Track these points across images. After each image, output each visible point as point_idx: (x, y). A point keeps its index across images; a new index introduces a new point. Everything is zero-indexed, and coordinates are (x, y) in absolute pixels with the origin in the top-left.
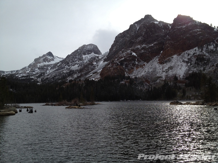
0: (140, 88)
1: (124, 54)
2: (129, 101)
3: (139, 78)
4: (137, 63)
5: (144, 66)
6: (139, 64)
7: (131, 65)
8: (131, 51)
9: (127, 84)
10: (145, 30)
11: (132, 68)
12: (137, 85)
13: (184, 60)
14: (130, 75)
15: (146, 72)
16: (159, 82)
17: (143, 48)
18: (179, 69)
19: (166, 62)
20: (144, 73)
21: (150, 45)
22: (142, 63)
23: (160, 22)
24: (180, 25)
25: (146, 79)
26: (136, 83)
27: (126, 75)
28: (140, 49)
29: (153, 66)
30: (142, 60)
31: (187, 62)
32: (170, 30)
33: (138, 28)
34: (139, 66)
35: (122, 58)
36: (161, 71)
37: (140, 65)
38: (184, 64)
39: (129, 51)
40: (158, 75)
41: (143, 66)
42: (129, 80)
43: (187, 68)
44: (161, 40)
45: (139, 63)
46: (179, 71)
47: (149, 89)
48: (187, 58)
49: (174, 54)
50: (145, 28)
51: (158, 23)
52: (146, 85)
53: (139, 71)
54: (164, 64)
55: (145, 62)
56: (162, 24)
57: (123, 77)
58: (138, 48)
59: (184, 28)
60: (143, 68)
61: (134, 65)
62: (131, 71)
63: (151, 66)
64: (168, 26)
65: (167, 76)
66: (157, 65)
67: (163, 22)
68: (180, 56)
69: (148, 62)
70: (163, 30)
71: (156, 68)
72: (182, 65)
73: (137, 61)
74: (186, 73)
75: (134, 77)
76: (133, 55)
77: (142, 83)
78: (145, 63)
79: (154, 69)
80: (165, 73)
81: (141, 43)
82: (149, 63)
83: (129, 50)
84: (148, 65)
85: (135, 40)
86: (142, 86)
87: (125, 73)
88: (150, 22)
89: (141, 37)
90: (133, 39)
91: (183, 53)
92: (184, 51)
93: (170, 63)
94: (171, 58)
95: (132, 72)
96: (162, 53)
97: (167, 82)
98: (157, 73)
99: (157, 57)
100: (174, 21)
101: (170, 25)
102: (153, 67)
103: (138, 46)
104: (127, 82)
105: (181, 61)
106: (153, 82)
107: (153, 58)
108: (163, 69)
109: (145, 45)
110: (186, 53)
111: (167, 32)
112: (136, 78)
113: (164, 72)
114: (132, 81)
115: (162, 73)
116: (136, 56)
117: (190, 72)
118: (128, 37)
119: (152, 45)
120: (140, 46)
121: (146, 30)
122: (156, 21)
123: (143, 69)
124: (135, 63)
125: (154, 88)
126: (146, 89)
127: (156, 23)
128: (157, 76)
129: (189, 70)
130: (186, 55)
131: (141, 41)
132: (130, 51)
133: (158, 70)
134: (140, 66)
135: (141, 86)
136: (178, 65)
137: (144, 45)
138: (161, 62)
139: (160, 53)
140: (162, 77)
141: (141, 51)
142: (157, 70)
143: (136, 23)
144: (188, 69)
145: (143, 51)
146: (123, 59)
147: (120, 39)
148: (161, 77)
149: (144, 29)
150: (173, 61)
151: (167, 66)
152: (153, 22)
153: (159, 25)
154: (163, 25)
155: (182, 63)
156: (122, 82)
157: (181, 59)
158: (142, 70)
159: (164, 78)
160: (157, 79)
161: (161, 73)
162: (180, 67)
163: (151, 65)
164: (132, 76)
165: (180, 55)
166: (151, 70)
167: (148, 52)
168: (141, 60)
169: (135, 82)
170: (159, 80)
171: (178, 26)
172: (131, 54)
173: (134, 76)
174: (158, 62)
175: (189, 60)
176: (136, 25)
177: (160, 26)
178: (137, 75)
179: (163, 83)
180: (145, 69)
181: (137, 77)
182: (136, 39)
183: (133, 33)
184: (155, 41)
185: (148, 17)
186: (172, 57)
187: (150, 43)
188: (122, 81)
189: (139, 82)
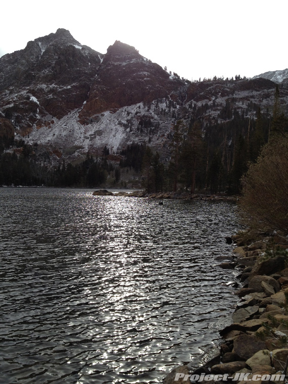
0: (42, 165)
1: (15, 96)
2: (20, 186)
3: (42, 146)
4: (38, 117)
5: (51, 125)
6: (43, 119)
7: (26, 120)
8: (27, 93)
9: (18, 155)
10: (57, 57)
11: (29, 126)
12: (38, 159)
13: (120, 121)
14: (24, 139)
15: (55, 136)
16: (78, 156)
17: (52, 91)
18: (111, 136)
19: (91, 122)
20: (52, 137)
21: (65, 88)
22: (48, 118)
23: (85, 48)
24: (118, 60)
25: (55, 148)
26: (35, 155)
27: (17, 138)
28: (46, 90)
29: (69, 126)
30: (48, 111)
31: (126, 126)
32: (100, 66)
33: (43, 51)
34: (42, 122)
35: (9, 103)
36: (83, 136)
37: (45, 121)
38: (121, 129)
39: (24, 93)
40: (77, 143)
41: (49, 124)
42: (21, 148)
43: (124, 135)
44: (85, 80)
45: (42, 117)
46: (111, 140)
47: (59, 167)
48: (125, 119)
49: (106, 109)
50: (57, 52)
51: (81, 48)
52: (55, 159)
53: (43, 133)
54: (87, 124)
55: (54, 116)
56: (87, 52)
57: (11, 142)
58: (42, 90)
59: (124, 66)
60: (50, 127)
61: (33, 120)
62: (26, 131)
63: (65, 127)
64: (97, 57)
65: (91, 147)
66: (76, 125)
67: (89, 49)
68: (115, 115)
69: (59, 118)
70: (90, 64)
71: (73, 130)
72: (117, 130)
73: (39, 114)
74: (123, 144)
75: (32, 142)
76: (32, 102)
77: (46, 156)
78: (55, 119)
79: (70, 131)
80: (88, 140)
81: (48, 80)
82: (62, 119)
83: (25, 89)
84: (59, 123)
85: (37, 74)
86: (47, 160)
87: (15, 134)
88: (66, 43)
89: (48, 69)
90: (33, 70)
91: (120, 109)
92: (122, 106)
93: (99, 123)
94: (100, 116)
95: (29, 133)
96: (85, 104)
97: (92, 157)
98: (76, 140)
99: (76, 110)
100: (108, 49)
101: (102, 56)
102: (68, 128)
103: (42, 84)
104: (19, 151)
105: (116, 124)
106: (67, 154)
107: (70, 112)
108: (85, 134)
109: (56, 86)
110: (124, 110)
111: (95, 68)
112: (36, 145)
113: (88, 138)
114: (27, 151)
115: (84, 141)
116: (38, 103)
117: (129, 143)
118: (22, 65)
119: (69, 87)
120: (46, 86)
121: (59, 58)
122: (78, 44)
123: (50, 129)
124: (36, 116)
125: (69, 165)
126: (55, 167)
127: (77, 47)
128: (74, 145)
129: (127, 140)
130: (124, 114)
131: (47, 75)
132: (25, 91)
133: (77, 135)
134: (45, 124)
135: (45, 161)
136: (112, 130)
137: (53, 85)
138: (83, 121)
139: (83, 105)
140: (84, 148)
141: (47, 95)
142: (75, 134)
143: (40, 39)
144: (126, 137)
145: (51, 96)
146: (12, 105)
147: (7, 66)
148: (81, 147)
149: (55, 54)
150: (102, 121)
151: (93, 129)
152: (72, 44)
153: (82, 52)
154: (89, 54)
155: (117, 127)
156: (8, 151)
157: (116, 120)
158: (48, 131)
159: (86, 150)
160: (74, 150)
161: (82, 141)
162: (113, 133)
163: (65, 124)
164: (29, 141)
165: (115, 112)
166: (64, 133)
167: (60, 99)
168: (47, 113)
169: (34, 153)
170: (78, 152)
171: (115, 61)
172: (28, 98)
173: (33, 140)
174: (78, 119)
175: (128, 123)
176: (40, 44)
177: (84, 55)
178: (39, 139)
179: (84, 157)
180: (54, 131)
181: (39, 142)
182: (40, 71)
183: (32, 59)
184: (74, 81)
185: (62, 33)
186: (102, 113)
187: (64, 83)
188: (8, 148)
189: (41, 153)
